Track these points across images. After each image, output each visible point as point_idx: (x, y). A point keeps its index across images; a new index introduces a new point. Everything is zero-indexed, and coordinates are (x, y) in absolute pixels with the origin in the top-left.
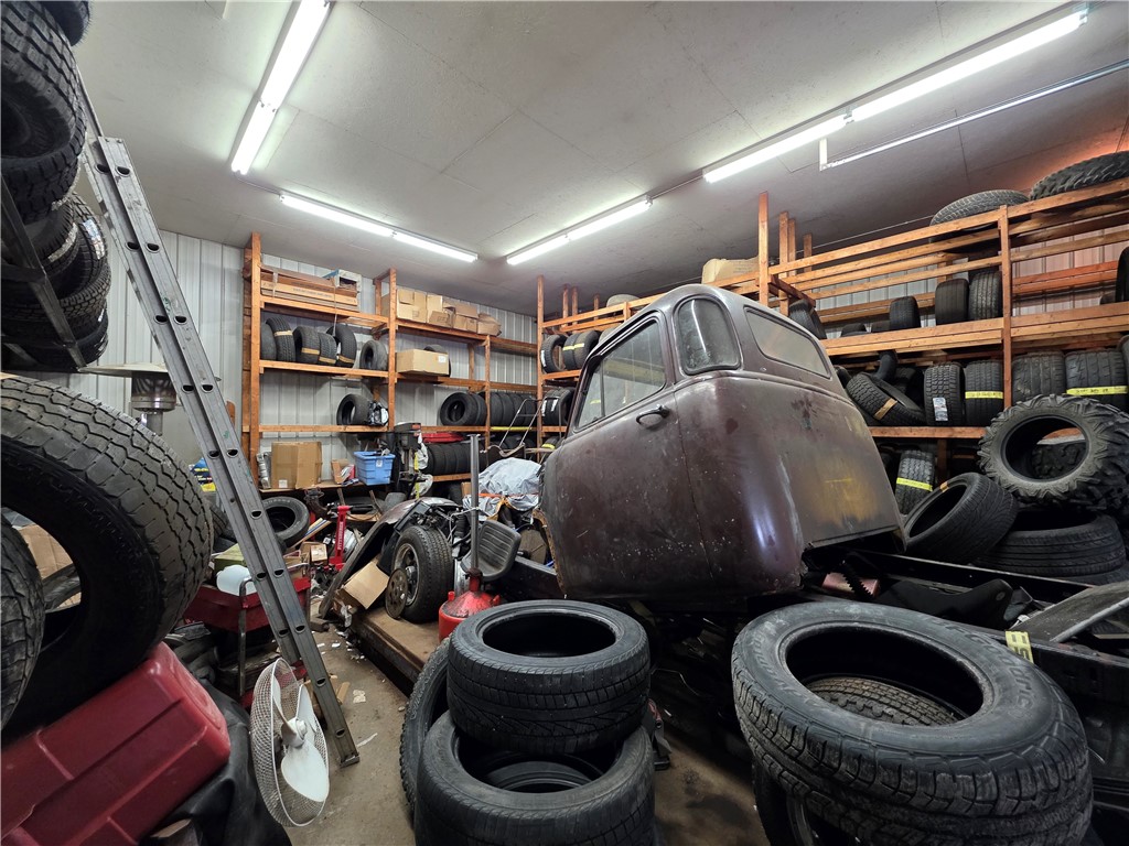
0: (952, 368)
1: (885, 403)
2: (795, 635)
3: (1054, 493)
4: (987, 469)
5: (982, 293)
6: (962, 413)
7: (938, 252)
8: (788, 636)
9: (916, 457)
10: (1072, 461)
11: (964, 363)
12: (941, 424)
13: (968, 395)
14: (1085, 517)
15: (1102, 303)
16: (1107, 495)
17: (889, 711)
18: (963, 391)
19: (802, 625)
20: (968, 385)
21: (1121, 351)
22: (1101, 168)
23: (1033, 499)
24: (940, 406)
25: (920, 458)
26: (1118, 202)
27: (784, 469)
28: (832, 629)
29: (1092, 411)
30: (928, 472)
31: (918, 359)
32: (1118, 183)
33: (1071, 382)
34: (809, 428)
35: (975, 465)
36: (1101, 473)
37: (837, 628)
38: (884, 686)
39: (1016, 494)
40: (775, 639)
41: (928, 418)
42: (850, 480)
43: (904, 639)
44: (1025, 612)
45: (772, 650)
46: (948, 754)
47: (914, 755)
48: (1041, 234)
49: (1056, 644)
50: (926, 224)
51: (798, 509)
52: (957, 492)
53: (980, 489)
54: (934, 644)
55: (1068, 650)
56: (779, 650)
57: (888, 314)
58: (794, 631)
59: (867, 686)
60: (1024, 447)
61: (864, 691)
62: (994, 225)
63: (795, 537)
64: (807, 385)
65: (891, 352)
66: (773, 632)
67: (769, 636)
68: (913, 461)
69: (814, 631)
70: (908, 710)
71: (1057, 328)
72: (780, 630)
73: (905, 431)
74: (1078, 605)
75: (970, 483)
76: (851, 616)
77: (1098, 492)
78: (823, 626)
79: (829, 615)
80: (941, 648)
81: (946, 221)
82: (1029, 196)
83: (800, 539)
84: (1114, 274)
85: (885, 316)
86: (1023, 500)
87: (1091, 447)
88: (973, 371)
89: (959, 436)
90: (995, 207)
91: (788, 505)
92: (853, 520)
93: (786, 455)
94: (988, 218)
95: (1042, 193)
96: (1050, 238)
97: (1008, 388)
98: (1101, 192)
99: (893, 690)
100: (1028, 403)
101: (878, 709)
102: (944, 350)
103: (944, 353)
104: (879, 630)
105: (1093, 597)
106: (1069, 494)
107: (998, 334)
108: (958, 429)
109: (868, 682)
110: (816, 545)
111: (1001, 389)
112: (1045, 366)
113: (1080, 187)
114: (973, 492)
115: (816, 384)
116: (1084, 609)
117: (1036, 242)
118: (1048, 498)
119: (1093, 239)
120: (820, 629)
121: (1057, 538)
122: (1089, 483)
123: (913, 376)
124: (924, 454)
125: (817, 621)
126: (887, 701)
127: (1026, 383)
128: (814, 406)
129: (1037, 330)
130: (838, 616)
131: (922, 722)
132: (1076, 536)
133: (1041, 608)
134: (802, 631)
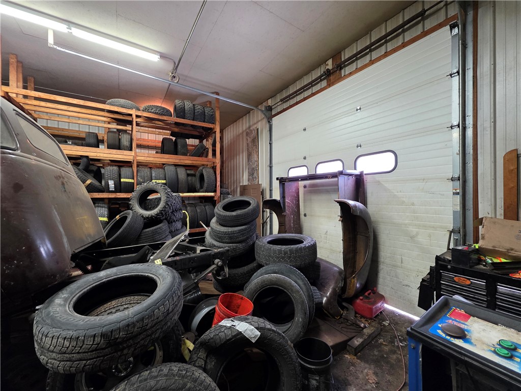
0: (116, 168)
1: (86, 181)
2: (75, 299)
3: (153, 215)
4: (133, 209)
5: (125, 139)
6: (120, 188)
7: (109, 117)
8: (71, 301)
9: (101, 207)
10: (156, 204)
11: (120, 167)
12: (112, 192)
13: (122, 180)
14: (160, 222)
15: (156, 153)
16: (166, 214)
17: (126, 306)
18: (120, 177)
19: (77, 292)
20: (122, 176)
21: (164, 169)
22: (160, 110)
23: (148, 218)
24: (111, 184)
25: (103, 207)
26: (164, 123)
27: (56, 213)
28: (93, 287)
29: (162, 187)
30: (106, 213)
31: (96, 162)
32: (164, 117)
33: (153, 178)
34: (65, 191)
35: (128, 207)
36: (165, 207)
37: (96, 286)
38: (121, 299)
39: (142, 216)
40: (65, 305)
41: (106, 189)
42: (86, 217)
43: (126, 277)
44: (152, 256)
45: (66, 311)
46: (156, 304)
47: (146, 311)
48: (142, 124)
49: (166, 259)
50: (104, 103)
51: (66, 235)
52: (124, 219)
53: (133, 216)
54: (137, 274)
55: (170, 259)
56: (69, 309)
57: (85, 138)
58: (74, 297)
59: (114, 303)
60: (143, 200)
61: (114, 305)
62: (131, 115)
63: (66, 249)
64: (60, 167)
65: (87, 157)
66: (62, 303)
67: (60, 305)
68: (99, 208)
69: (84, 292)
70: (133, 302)
71: (148, 159)
72: (66, 300)
73: (96, 195)
74: (167, 247)
75: (129, 214)
76: (101, 277)
77: (164, 213)
78: (88, 288)
79: (91, 282)
80: (140, 274)
81: (113, 105)
82: (141, 109)
83: (68, 249)
84: (160, 144)
85: (83, 139)
86: (145, 219)
87: (162, 199)
88: (125, 171)
89: (119, 197)
90: (131, 108)
91: (61, 232)
92: (90, 235)
93: (56, 206)
94: (130, 112)
95: (144, 110)
96: (145, 127)
97: (135, 178)
98: (160, 118)
99: (124, 299)
100: (145, 184)
101: (121, 308)
102: (110, 160)
103: (109, 162)
104: (115, 278)
105: (171, 243)
106: (157, 215)
107: (132, 158)
108: (118, 194)
109: (113, 302)
110: (77, 251)
111: (133, 179)
112: (145, 172)
113: (155, 113)
114: (130, 217)
115: (64, 168)
116: (170, 247)
117: (142, 126)
118: (152, 216)
119: (156, 131)
120: (88, 290)
121: (155, 229)
122: (162, 210)
123: (97, 170)
124: (104, 205)
125: (85, 287)
126: (125, 303)
127: (141, 177)
128: (66, 180)
129: (142, 158)
130: (95, 280)
131: (138, 303)
132: (160, 228)
133: (156, 253)
134: (78, 295)
